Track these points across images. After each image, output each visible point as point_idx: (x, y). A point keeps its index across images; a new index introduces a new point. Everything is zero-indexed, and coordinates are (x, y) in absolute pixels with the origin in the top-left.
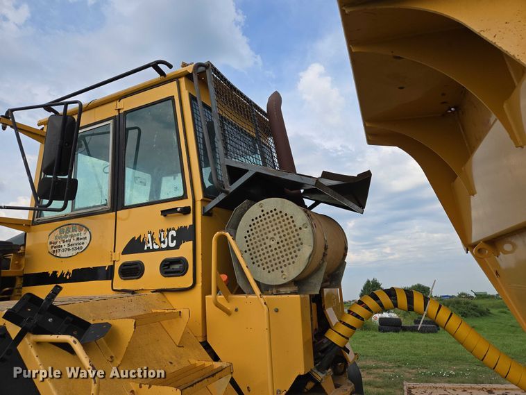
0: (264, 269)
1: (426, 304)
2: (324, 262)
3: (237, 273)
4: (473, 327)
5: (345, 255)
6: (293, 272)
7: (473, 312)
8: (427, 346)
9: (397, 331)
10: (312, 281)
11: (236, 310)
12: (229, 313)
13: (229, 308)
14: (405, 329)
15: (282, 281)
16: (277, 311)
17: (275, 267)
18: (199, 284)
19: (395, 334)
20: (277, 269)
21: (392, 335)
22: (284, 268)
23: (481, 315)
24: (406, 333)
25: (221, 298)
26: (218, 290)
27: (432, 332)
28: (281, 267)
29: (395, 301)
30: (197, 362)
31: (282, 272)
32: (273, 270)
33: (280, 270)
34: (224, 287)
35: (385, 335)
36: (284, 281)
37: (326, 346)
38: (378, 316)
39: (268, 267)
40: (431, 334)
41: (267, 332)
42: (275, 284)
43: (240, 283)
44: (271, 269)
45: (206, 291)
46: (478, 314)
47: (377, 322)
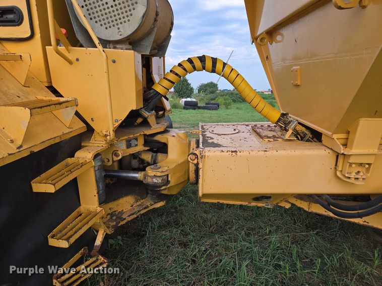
0: (101, 25)
1: (224, 67)
2: (154, 27)
3: (76, 28)
4: (237, 108)
5: (171, 30)
6: (128, 29)
7: (239, 100)
8: (211, 117)
9: (194, 109)
10: (144, 43)
11: (77, 60)
12: (70, 63)
13: (70, 58)
14: (200, 108)
15: (118, 38)
16: (114, 62)
17: (111, 24)
18: (38, 35)
19: (193, 111)
20: (114, 26)
21: (191, 111)
22: (120, 26)
23: (243, 101)
24: (200, 110)
25: (62, 48)
26: (58, 43)
27: (215, 109)
28: (117, 24)
29: (204, 65)
30: (44, 98)
31: (119, 29)
32: (110, 27)
33: (116, 27)
34: (64, 39)
35: (187, 111)
36: (120, 38)
37: (152, 95)
38: (184, 100)
39: (105, 24)
40: (214, 111)
41: (106, 75)
42: (112, 39)
43: (80, 37)
44: (108, 25)
45: (46, 42)
46: (242, 101)
47: (183, 104)
